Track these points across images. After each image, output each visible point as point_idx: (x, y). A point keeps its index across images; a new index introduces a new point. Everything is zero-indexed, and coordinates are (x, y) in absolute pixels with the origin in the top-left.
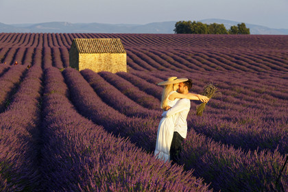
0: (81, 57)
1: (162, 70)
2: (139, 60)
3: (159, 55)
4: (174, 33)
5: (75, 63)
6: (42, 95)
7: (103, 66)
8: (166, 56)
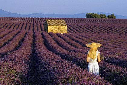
0: (49, 27)
1: (81, 33)
2: (72, 28)
3: (80, 27)
4: (85, 18)
5: (46, 29)
6: (33, 42)
7: (57, 31)
8: (82, 27)
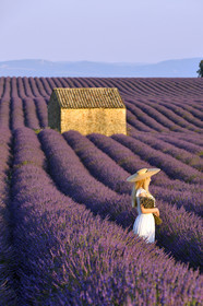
0: (64, 113)
1: (176, 131)
2: (145, 116)
3: (174, 110)
4: (196, 75)
5: (56, 121)
6: (11, 166)
7: (93, 127)
8: (182, 111)
